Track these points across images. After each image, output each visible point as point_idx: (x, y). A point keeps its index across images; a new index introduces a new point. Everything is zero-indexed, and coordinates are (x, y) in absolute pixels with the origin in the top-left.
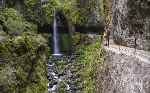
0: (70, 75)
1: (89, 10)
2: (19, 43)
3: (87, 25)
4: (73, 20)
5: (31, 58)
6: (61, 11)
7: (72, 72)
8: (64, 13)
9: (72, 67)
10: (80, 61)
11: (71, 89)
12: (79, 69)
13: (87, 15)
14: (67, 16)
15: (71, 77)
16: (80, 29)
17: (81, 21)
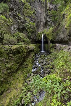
0: (44, 63)
1: (58, 33)
2: (16, 48)
3: (56, 40)
4: (50, 38)
5: (23, 56)
6: (45, 35)
7: (46, 61)
8: (46, 35)
9: (47, 58)
10: (51, 56)
11: (43, 72)
12: (50, 60)
13: (56, 36)
14: (47, 37)
15: (45, 64)
16: (53, 42)
17: (54, 38)
